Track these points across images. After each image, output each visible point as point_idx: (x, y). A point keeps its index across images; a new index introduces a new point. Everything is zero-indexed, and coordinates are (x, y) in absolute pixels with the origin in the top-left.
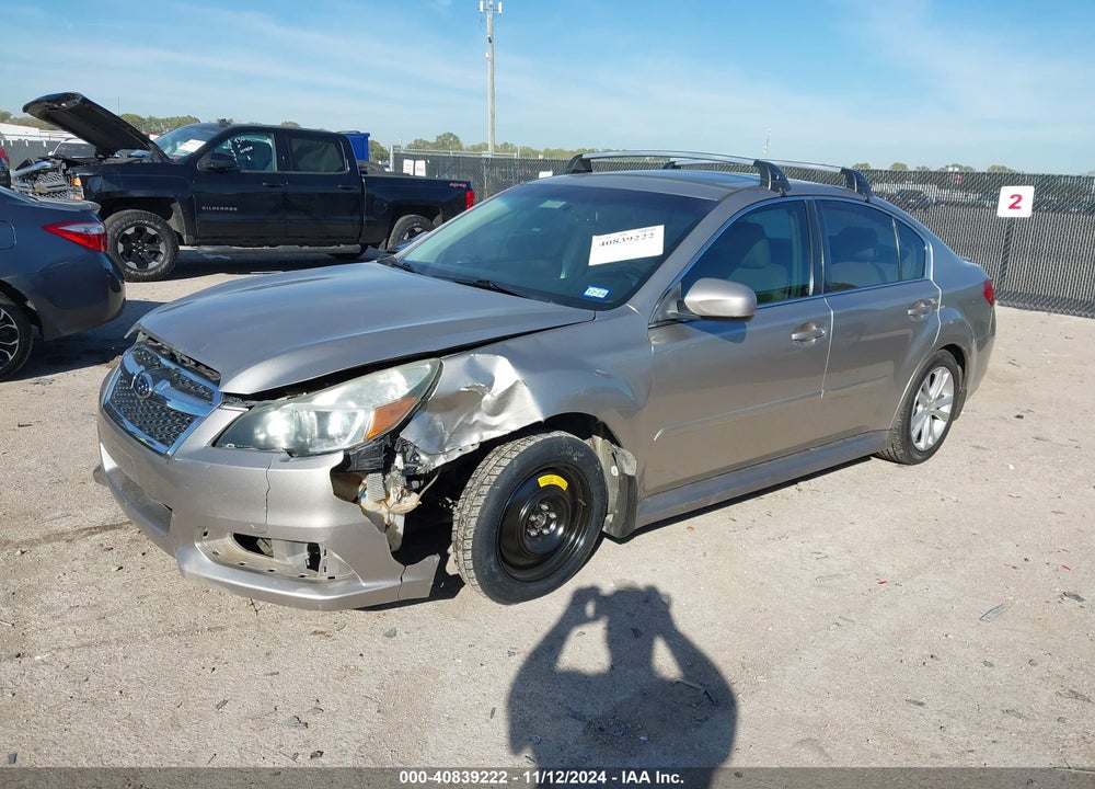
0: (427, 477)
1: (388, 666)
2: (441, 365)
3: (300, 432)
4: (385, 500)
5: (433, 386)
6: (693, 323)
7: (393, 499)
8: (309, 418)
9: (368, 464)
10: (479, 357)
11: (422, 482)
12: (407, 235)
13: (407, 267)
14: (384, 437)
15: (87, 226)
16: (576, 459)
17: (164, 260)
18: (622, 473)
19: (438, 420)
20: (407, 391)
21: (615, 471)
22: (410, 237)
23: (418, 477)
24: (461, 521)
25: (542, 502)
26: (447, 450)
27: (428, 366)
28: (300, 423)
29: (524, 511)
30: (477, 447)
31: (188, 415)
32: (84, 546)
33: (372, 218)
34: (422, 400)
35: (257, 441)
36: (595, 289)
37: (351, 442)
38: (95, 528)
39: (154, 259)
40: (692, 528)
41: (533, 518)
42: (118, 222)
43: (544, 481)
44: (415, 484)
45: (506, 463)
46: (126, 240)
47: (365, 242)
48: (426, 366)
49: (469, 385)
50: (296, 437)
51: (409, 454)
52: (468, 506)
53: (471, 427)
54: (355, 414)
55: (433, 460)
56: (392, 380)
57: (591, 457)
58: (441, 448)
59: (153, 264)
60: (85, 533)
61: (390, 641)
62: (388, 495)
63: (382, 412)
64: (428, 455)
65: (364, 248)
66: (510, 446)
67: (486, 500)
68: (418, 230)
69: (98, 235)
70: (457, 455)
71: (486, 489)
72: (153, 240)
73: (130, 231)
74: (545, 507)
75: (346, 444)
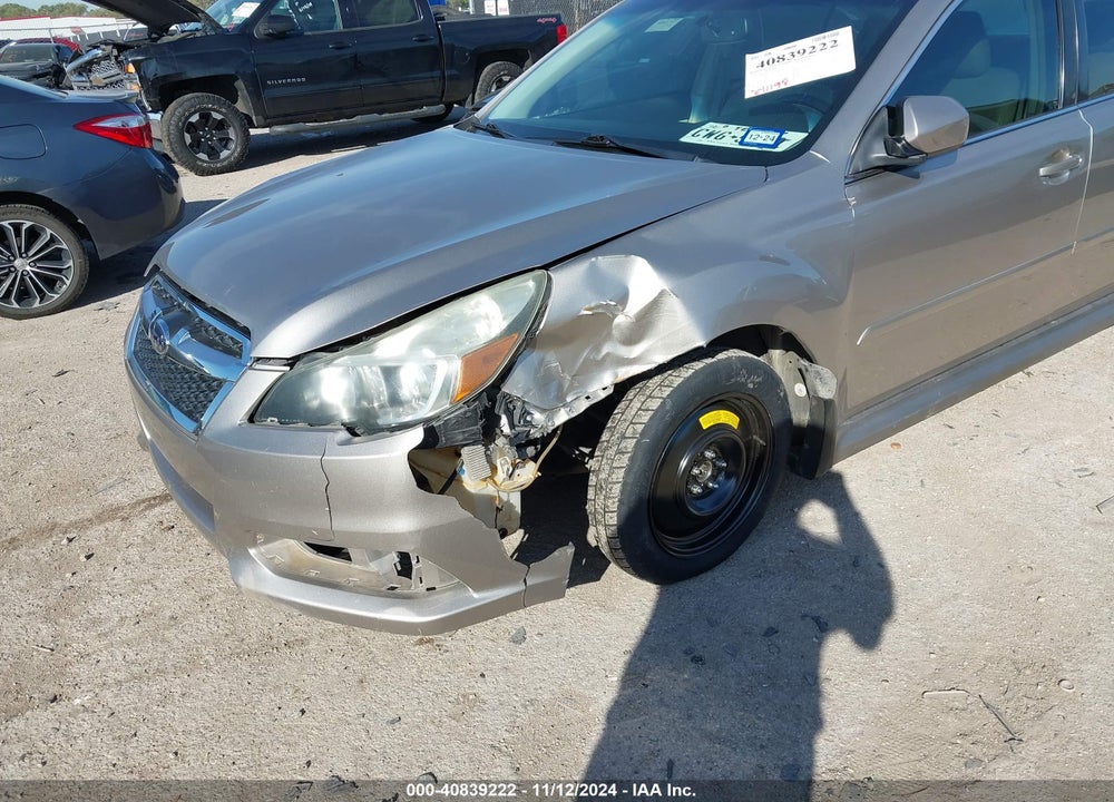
0: (545, 440)
1: (520, 693)
2: (550, 279)
3: (362, 393)
4: (491, 477)
5: (540, 314)
6: (904, 171)
7: (501, 475)
8: (373, 378)
9: (460, 437)
10: (603, 261)
11: (539, 447)
12: (494, 86)
13: (494, 130)
14: (478, 397)
15: (124, 118)
16: (751, 386)
17: (236, 147)
18: (811, 395)
19: (553, 359)
20: (504, 325)
21: (800, 390)
22: (498, 88)
23: (533, 442)
24: (599, 488)
25: (708, 448)
26: (569, 400)
27: (531, 284)
28: (360, 383)
29: (684, 463)
30: (610, 391)
31: (215, 380)
32: (141, 525)
33: (455, 72)
34: (528, 335)
35: (307, 410)
36: (760, 133)
37: (433, 408)
38: (155, 498)
39: (225, 147)
40: (898, 445)
41: (695, 471)
42: (180, 110)
43: (707, 420)
44: (531, 451)
45: (655, 404)
46: (192, 129)
47: (449, 100)
48: (528, 284)
49: (593, 305)
50: (359, 400)
51: (517, 413)
52: (607, 467)
53: (600, 365)
54: (433, 368)
55: (550, 418)
56: (481, 310)
57: (772, 380)
58: (560, 401)
59: (224, 154)
60: (142, 506)
61: (519, 649)
62: (494, 469)
63: (472, 361)
64: (543, 411)
65: (449, 107)
66: (657, 379)
67: (631, 459)
68: (506, 79)
69: (139, 128)
70: (583, 406)
71: (630, 444)
72: (221, 125)
73: (195, 118)
74: (709, 454)
75: (426, 411)
